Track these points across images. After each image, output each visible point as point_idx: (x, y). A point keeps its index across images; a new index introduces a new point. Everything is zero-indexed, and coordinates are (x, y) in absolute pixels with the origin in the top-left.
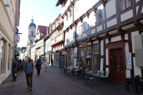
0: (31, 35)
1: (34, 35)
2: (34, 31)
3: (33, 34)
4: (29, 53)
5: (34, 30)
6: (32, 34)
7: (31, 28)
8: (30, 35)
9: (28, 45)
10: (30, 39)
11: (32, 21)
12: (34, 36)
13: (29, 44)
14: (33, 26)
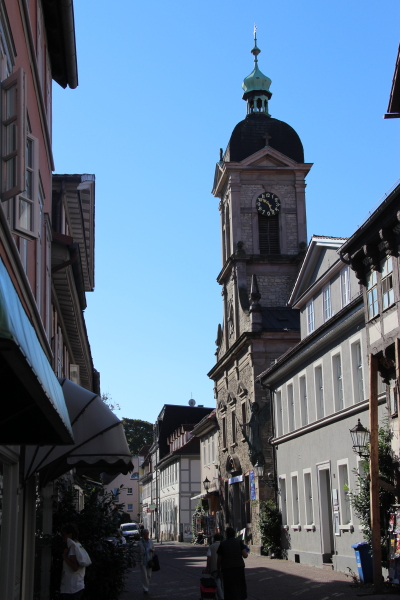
0: (253, 246)
1: (287, 248)
2: (286, 202)
3: (276, 240)
4: (243, 454)
5: (281, 191)
6: (262, 240)
7: (253, 168)
8: (239, 246)
9: (228, 367)
10: (242, 292)
11: (257, 93)
12: (292, 252)
13: (235, 353)
14: (267, 150)
